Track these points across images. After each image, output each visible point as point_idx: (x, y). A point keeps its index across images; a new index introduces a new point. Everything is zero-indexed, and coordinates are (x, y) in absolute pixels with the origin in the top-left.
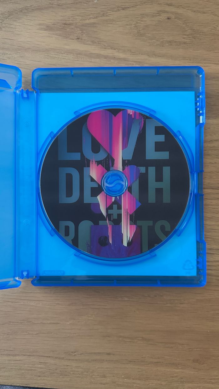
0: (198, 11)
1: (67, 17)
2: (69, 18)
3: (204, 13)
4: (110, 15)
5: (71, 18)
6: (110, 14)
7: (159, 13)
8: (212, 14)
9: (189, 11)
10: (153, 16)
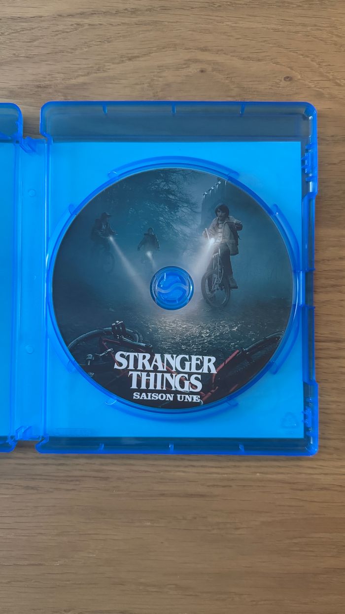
0: (249, 57)
1: (41, 76)
2: (45, 78)
3: (259, 60)
4: (109, 69)
5: (48, 77)
6: (109, 67)
7: (188, 63)
8: (272, 62)
9: (234, 58)
10: (177, 69)
